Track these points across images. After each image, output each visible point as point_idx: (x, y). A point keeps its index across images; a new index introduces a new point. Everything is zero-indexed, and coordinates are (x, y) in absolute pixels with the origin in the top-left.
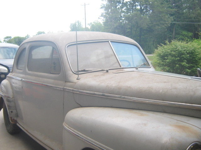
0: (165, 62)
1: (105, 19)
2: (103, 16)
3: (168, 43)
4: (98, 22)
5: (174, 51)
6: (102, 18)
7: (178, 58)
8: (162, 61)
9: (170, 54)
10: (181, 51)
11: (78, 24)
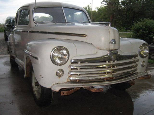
0: (138, 34)
1: (106, 4)
2: (105, 2)
3: (142, 20)
4: (104, 7)
5: (145, 26)
6: (104, 3)
7: (148, 32)
8: (136, 34)
9: (142, 28)
10: (150, 26)
11: (88, 8)
